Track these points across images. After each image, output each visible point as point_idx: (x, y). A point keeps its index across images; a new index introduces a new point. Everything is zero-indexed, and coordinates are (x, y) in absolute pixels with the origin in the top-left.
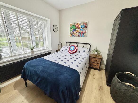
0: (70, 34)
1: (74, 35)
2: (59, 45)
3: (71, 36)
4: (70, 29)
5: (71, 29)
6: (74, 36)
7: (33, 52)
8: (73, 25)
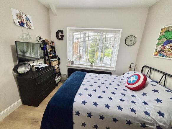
0: (156, 50)
1: (165, 54)
2: (130, 67)
3: (156, 55)
4: (159, 40)
5: (161, 41)
6: (163, 56)
7: (92, 66)
8: (168, 31)
